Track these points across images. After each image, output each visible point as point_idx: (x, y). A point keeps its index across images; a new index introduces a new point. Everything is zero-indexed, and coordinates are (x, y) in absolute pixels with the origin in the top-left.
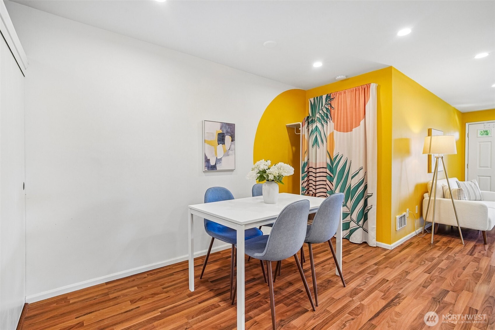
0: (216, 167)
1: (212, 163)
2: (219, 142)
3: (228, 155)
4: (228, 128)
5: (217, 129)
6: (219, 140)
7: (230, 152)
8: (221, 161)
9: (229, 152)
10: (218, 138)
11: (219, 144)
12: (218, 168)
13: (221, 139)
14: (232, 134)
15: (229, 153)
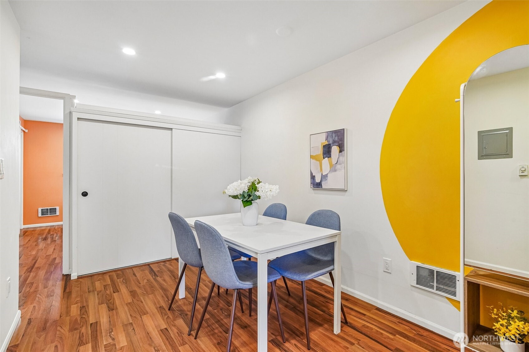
0: (321, 184)
1: (318, 180)
2: (325, 156)
3: (335, 171)
4: (335, 136)
5: (322, 140)
6: (324, 154)
7: (338, 166)
8: (326, 178)
9: (336, 166)
10: (323, 151)
11: (324, 158)
12: (324, 186)
13: (327, 151)
14: (340, 142)
15: (336, 168)
